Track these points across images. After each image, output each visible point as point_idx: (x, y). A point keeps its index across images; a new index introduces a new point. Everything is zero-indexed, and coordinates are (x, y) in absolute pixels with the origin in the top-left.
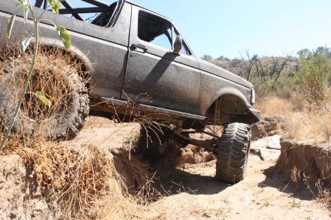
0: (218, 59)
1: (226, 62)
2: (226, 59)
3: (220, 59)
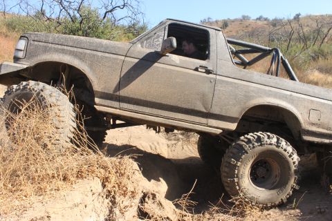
0: (257, 19)
1: (265, 22)
2: (266, 19)
3: (259, 19)
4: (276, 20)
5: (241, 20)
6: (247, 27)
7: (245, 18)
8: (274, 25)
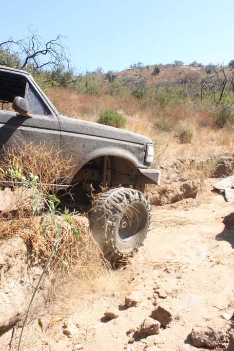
0: (190, 65)
1: (199, 68)
2: (200, 65)
3: (193, 65)
4: (210, 66)
5: (174, 66)
6: (180, 73)
7: (177, 64)
8: (209, 72)
